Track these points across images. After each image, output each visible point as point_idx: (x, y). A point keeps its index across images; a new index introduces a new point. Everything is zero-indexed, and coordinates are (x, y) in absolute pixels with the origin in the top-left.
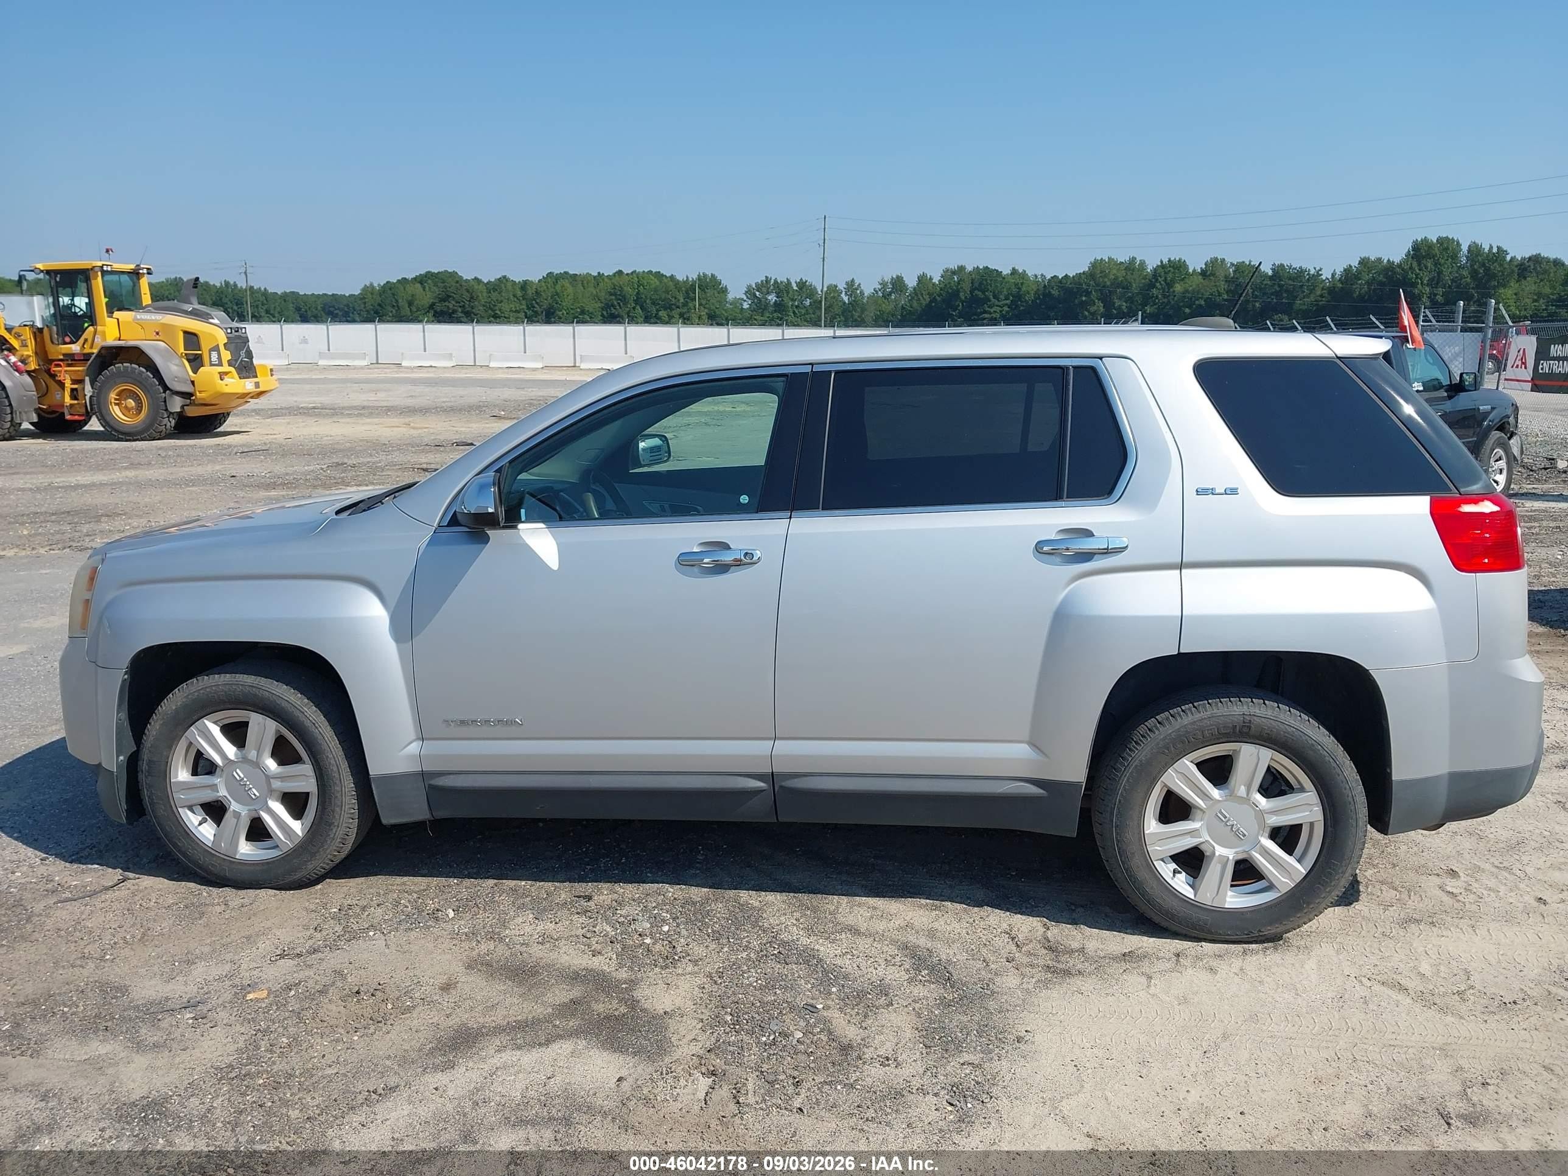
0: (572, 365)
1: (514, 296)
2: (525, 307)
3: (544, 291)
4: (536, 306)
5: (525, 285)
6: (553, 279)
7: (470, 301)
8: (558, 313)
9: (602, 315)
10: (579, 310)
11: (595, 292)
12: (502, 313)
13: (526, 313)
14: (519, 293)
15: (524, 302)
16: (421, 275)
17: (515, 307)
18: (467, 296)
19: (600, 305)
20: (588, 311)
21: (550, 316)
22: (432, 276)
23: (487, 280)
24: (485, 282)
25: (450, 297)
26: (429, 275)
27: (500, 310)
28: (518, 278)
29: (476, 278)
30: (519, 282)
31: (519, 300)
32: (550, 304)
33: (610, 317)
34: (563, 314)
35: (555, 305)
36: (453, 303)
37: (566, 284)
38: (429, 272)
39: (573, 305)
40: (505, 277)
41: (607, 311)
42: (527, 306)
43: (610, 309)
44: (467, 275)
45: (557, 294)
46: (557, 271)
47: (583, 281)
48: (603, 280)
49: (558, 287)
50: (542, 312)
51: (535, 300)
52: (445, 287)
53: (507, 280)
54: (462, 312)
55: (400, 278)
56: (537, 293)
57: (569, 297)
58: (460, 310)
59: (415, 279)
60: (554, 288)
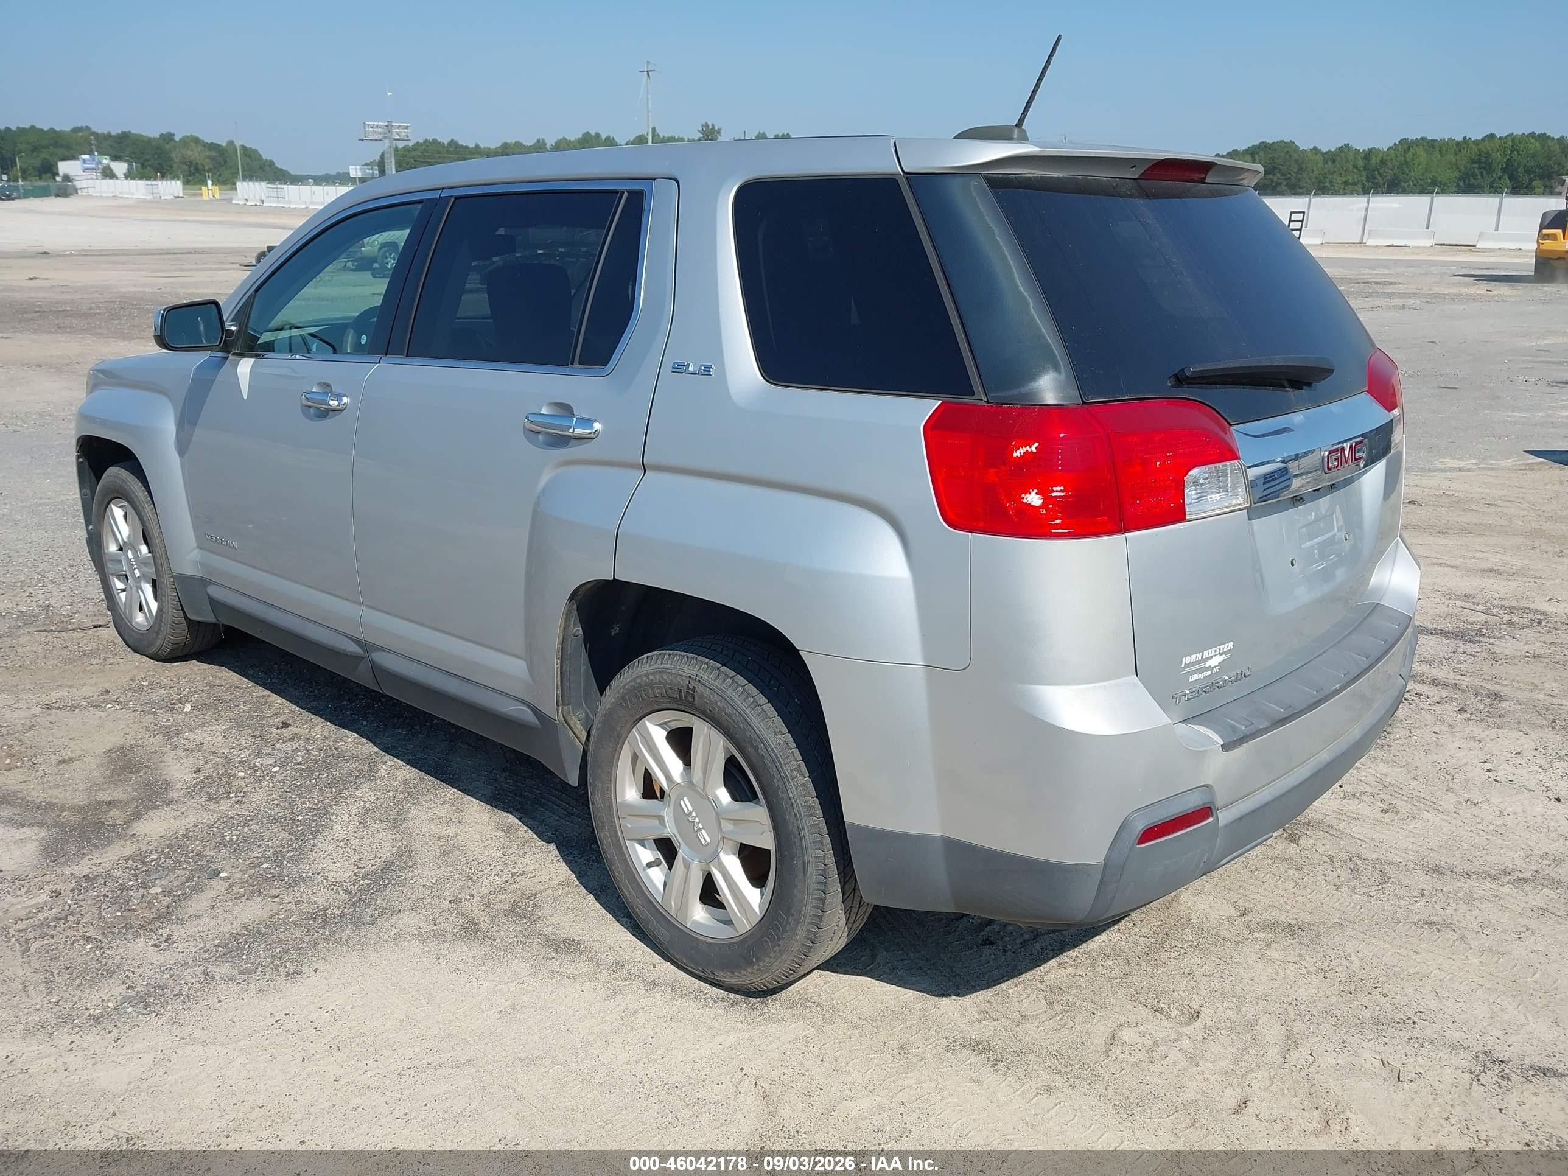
0: (1358, 241)
1: (1355, 166)
2: (1364, 178)
3: (1392, 160)
4: (1378, 177)
5: (1369, 154)
6: (1406, 146)
7: (1297, 173)
8: (1403, 184)
9: (1458, 186)
10: (1429, 181)
11: (1454, 160)
12: (1331, 185)
13: (1364, 185)
14: (1361, 163)
15: (1364, 173)
16: (1254, 146)
17: (1353, 179)
18: (1295, 168)
19: (1456, 174)
20: (1440, 182)
21: (1393, 187)
22: (1265, 147)
23: (1327, 150)
24: (1324, 151)
25: (1275, 168)
26: (1264, 147)
27: (1331, 182)
28: (1362, 146)
29: (1315, 148)
30: (1364, 151)
31: (1359, 170)
32: (1395, 175)
33: (1467, 185)
34: (1409, 186)
35: (1401, 176)
36: (1279, 175)
37: (1420, 151)
38: (1263, 142)
39: (1423, 175)
40: (1347, 145)
41: (1464, 182)
42: (1367, 177)
43: (1469, 178)
44: (1304, 144)
45: (1406, 162)
46: (1412, 136)
47: (1441, 148)
48: (1468, 145)
49: (1409, 155)
50: (1384, 184)
51: (1378, 170)
52: (1273, 159)
53: (1349, 149)
54: (1286, 185)
55: (1231, 150)
56: (1383, 162)
57: (1420, 167)
58: (1285, 183)
59: (1246, 151)
60: (1404, 156)
